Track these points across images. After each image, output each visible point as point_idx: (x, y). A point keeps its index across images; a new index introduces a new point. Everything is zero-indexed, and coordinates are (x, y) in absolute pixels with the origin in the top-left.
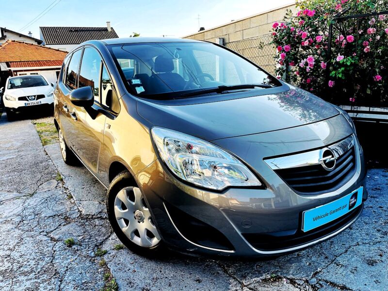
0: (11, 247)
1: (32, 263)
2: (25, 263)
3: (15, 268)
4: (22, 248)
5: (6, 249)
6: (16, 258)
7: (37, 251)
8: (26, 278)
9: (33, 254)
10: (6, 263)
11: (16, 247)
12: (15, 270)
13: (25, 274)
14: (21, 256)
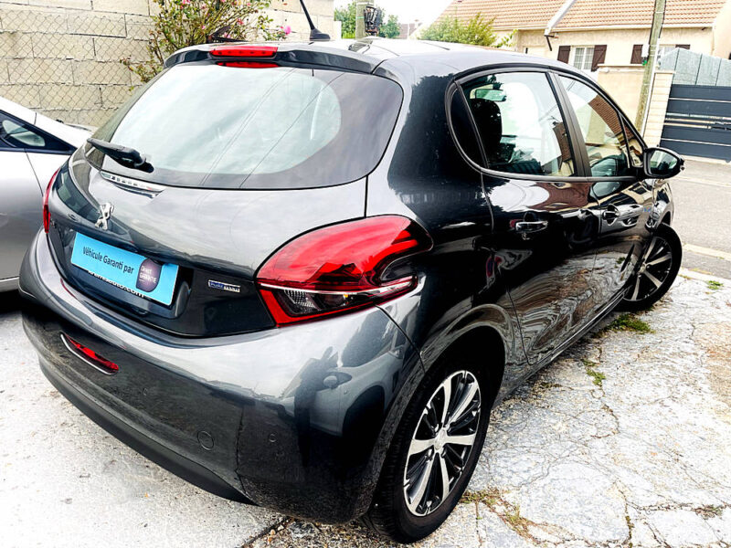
0: (658, 405)
1: (654, 373)
2: (661, 376)
3: (678, 380)
4: (647, 393)
5: (668, 408)
6: (666, 389)
7: (635, 379)
8: (674, 365)
9: (642, 379)
10: (682, 392)
11: (652, 400)
13: (673, 369)
14: (659, 386)
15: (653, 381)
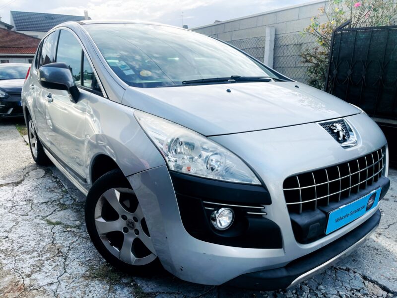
0: (7, 229)
1: (33, 243)
2: (25, 243)
4: (20, 231)
5: (2, 231)
6: (14, 239)
7: (35, 233)
8: (29, 256)
9: (32, 235)
10: (5, 243)
11: (13, 229)
12: (16, 249)
13: (28, 253)
14: (20, 238)
15: (27, 238)
